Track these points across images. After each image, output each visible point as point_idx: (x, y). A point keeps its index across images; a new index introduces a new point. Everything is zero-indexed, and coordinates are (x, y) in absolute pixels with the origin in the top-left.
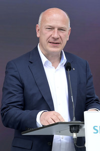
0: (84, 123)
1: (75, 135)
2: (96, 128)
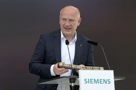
0: (79, 77)
1: (73, 85)
2: (86, 80)
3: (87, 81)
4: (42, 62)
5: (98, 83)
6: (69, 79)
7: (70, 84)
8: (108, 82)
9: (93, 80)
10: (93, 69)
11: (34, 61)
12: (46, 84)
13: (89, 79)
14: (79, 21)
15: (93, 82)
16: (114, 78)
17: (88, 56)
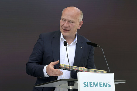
0: (77, 80)
1: (71, 88)
2: (85, 83)
3: (86, 85)
4: (39, 62)
5: (98, 87)
6: (67, 82)
7: (69, 87)
8: (108, 86)
9: (93, 84)
10: (95, 72)
11: (30, 61)
12: (43, 88)
13: (88, 83)
14: (80, 24)
15: (93, 85)
16: (115, 81)
17: (89, 59)
